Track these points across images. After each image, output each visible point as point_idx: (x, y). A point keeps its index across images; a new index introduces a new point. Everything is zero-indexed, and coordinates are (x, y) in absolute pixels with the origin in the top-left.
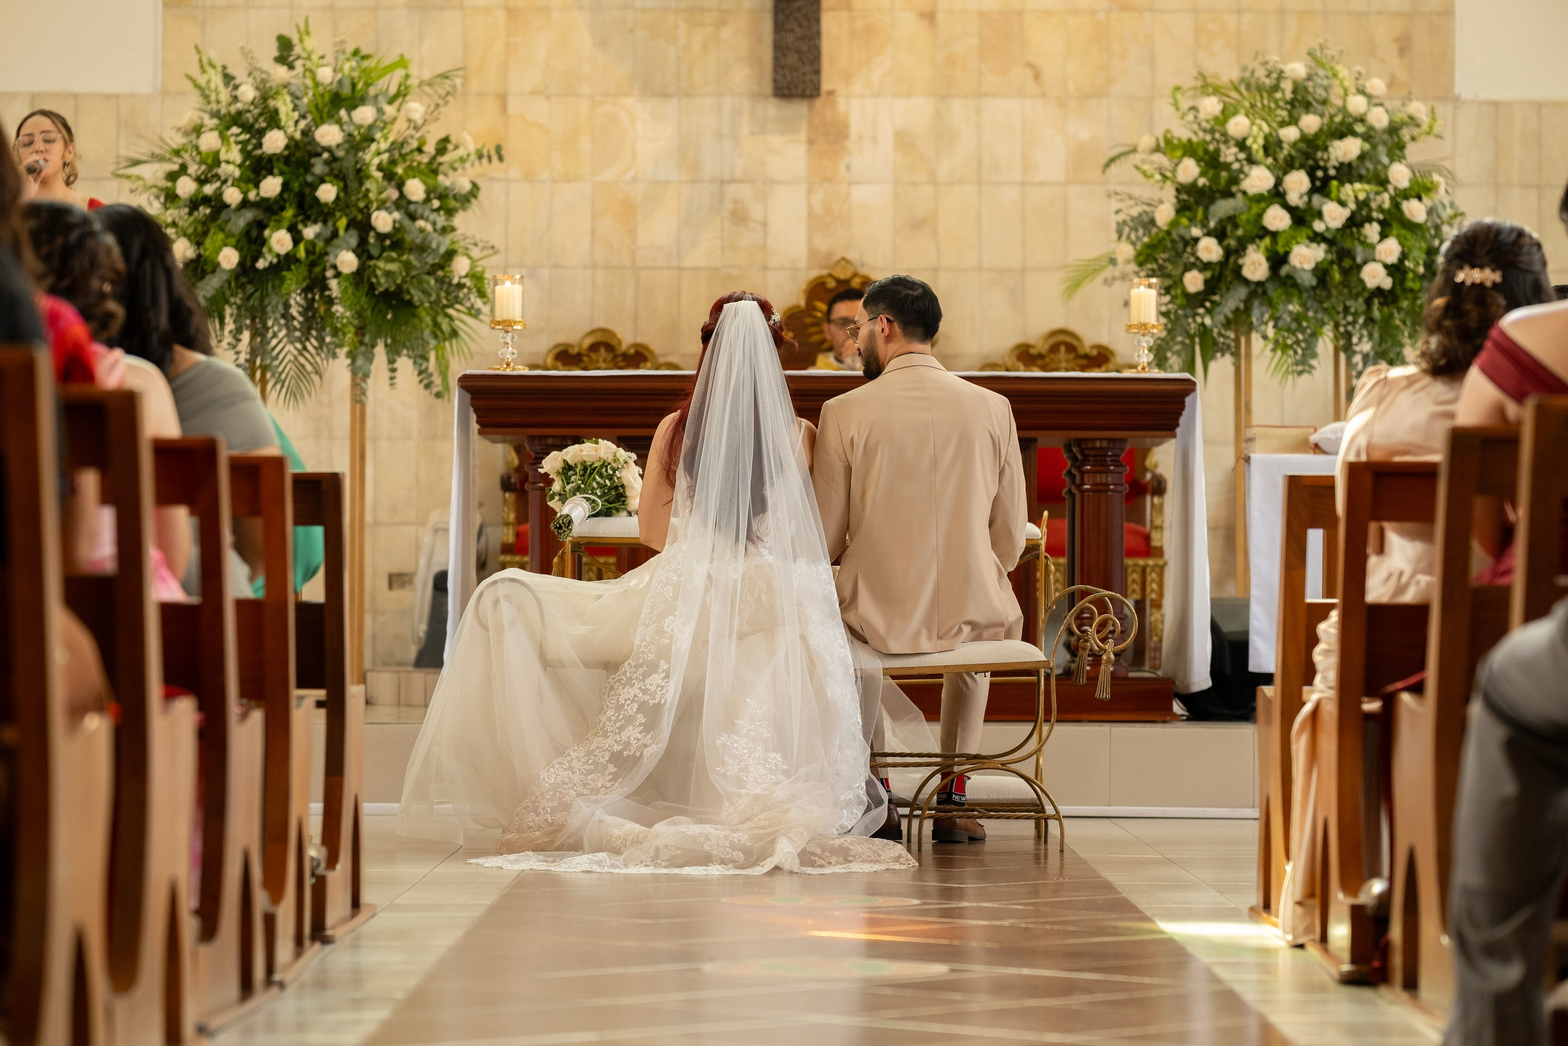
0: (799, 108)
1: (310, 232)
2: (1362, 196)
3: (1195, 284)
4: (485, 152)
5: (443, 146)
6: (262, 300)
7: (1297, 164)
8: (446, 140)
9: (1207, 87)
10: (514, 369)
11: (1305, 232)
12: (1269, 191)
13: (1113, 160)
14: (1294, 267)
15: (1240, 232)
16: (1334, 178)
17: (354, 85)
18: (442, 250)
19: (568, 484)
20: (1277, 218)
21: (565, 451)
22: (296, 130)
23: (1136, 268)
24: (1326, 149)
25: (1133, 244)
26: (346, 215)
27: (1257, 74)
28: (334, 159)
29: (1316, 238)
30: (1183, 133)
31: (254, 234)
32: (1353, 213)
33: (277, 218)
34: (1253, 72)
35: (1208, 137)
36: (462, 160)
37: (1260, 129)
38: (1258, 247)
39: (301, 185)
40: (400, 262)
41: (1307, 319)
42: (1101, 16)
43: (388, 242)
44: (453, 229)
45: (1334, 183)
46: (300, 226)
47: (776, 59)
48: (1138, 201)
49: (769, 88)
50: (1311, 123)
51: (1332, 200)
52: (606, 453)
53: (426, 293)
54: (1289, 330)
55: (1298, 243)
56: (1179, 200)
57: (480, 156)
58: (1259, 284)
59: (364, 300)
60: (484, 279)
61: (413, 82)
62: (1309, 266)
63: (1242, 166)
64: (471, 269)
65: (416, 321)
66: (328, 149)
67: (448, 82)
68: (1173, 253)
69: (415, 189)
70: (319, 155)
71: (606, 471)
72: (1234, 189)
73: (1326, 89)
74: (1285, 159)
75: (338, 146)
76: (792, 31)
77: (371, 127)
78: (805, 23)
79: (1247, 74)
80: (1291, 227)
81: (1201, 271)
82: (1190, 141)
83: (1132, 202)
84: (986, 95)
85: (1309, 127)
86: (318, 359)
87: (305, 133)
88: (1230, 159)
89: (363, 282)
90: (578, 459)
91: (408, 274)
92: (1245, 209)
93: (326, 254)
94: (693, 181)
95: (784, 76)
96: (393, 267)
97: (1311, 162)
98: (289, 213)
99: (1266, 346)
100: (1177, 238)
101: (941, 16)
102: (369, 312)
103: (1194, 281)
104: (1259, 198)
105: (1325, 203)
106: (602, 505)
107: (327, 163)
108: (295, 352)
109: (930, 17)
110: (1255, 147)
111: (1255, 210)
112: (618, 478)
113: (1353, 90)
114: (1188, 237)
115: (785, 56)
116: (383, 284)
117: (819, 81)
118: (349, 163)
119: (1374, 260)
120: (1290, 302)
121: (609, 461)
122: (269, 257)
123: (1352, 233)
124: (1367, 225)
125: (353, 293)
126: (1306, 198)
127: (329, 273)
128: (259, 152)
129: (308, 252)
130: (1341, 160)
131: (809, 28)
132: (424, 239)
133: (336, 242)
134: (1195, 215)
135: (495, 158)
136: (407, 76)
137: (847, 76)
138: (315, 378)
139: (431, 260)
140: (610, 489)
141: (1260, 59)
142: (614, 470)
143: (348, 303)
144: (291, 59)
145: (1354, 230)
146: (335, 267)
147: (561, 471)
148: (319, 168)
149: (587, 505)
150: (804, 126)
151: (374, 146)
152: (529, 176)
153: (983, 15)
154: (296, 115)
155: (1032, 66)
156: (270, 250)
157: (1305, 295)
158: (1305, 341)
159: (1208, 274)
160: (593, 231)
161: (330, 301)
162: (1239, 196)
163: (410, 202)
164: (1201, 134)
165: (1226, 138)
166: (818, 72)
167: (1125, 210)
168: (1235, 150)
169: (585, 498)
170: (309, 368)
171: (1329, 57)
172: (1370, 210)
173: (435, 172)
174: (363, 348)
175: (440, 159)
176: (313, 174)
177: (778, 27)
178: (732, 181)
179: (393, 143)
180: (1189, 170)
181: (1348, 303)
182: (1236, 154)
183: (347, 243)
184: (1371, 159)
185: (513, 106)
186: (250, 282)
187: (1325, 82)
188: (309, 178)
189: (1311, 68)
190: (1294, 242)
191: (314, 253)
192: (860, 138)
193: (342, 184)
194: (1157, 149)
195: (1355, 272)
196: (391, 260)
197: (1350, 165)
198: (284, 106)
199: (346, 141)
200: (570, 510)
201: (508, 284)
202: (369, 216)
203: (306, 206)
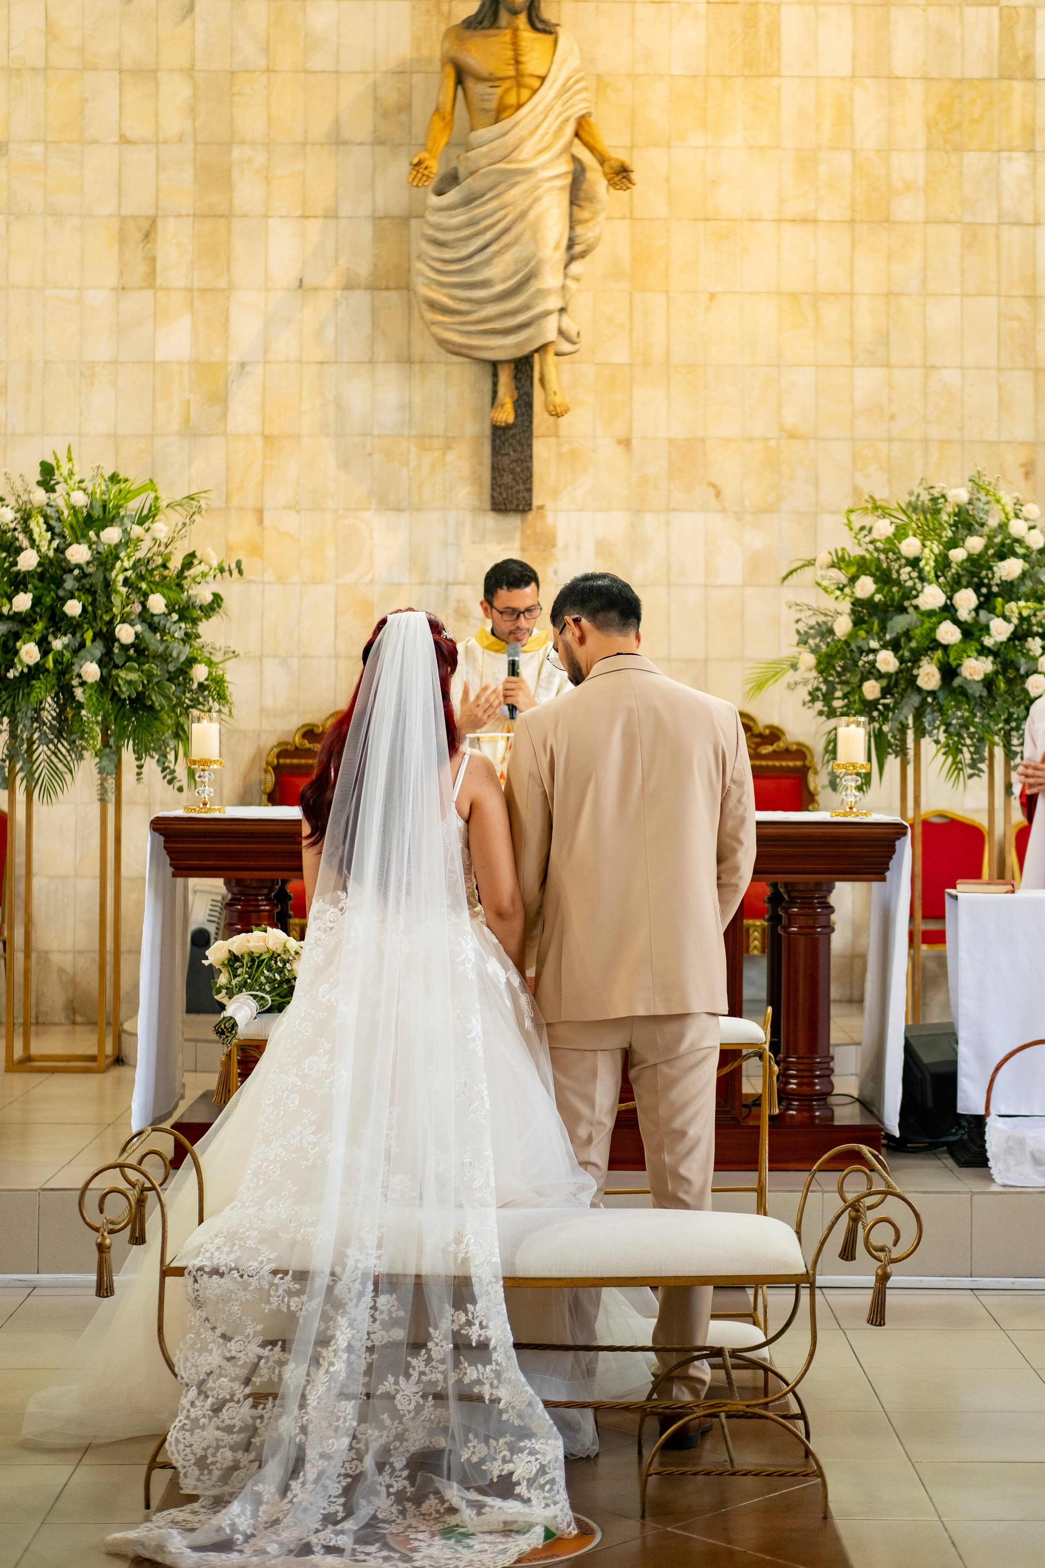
0: (513, 521)
1: (58, 644)
2: (1025, 613)
3: (873, 692)
4: (227, 568)
5: (189, 560)
6: (13, 706)
7: (964, 581)
8: (192, 555)
9: (878, 509)
10: (210, 809)
11: (975, 645)
12: (940, 608)
13: (791, 573)
14: (965, 678)
15: (913, 644)
16: (997, 595)
17: (104, 507)
18: (183, 658)
19: (235, 976)
20: (948, 633)
21: (230, 940)
22: (49, 549)
23: (814, 673)
24: (990, 568)
25: (813, 651)
26: (92, 628)
27: (921, 499)
28: (84, 575)
29: (984, 651)
30: (855, 551)
31: (11, 643)
32: (1016, 627)
33: (30, 630)
34: (918, 496)
35: (882, 557)
36: (204, 575)
37: (932, 551)
38: (932, 659)
39: (53, 599)
40: (142, 671)
41: (973, 724)
42: (773, 443)
43: (132, 652)
44: (198, 636)
45: (1000, 600)
46: (50, 638)
47: (493, 478)
48: (817, 611)
49: (487, 505)
50: (975, 544)
51: (998, 617)
52: (274, 944)
53: (167, 697)
54: (959, 735)
55: (969, 657)
56: (853, 612)
57: (222, 570)
58: (932, 693)
59: (109, 706)
60: (225, 681)
61: (163, 504)
62: (979, 677)
63: (915, 584)
64: (210, 674)
65: (158, 723)
66: (78, 566)
67: (194, 503)
68: (850, 662)
69: (157, 603)
70: (71, 571)
71: (276, 963)
72: (906, 603)
73: (987, 512)
74: (953, 578)
75: (88, 563)
76: (508, 454)
77: (117, 546)
78: (519, 448)
79: (913, 499)
80: (962, 641)
81: (876, 679)
82: (863, 558)
83: (811, 612)
84: (674, 510)
85: (973, 548)
86: (69, 759)
87: (56, 550)
88: (904, 577)
89: (108, 689)
90: (244, 950)
91: (149, 682)
92: (918, 623)
93: (72, 664)
94: (422, 584)
95: (501, 494)
96: (133, 676)
97: (976, 580)
98: (39, 627)
99: (938, 751)
100: (855, 649)
101: (635, 442)
102: (112, 717)
103: (871, 689)
104: (931, 613)
105: (992, 619)
106: (272, 1001)
107: (78, 579)
108: (49, 753)
109: (626, 443)
110: (927, 568)
111: (927, 625)
112: (289, 971)
113: (1012, 515)
114: (865, 648)
115: (501, 476)
116: (125, 692)
117: (531, 498)
118: (98, 579)
119: (1036, 672)
120: (959, 709)
121: (279, 952)
122: (20, 668)
123: (1015, 646)
124: (1030, 639)
125: (97, 699)
126: (973, 614)
127: (75, 682)
128: (15, 569)
129: (56, 662)
130: (1004, 578)
131: (522, 452)
132: (167, 647)
133: (82, 653)
134: (872, 629)
135: (235, 572)
136: (157, 498)
137: (555, 493)
138: (68, 777)
139: (172, 668)
140: (281, 983)
141: (925, 485)
142: (285, 962)
143: (92, 709)
144: (52, 482)
145: (1017, 643)
146: (79, 676)
147: (226, 962)
148: (70, 583)
149: (254, 1004)
150: (518, 536)
151: (118, 564)
152: (282, 580)
153: (671, 441)
154: (49, 534)
155: (714, 486)
156: (21, 661)
157: (972, 703)
158: (973, 745)
159: (884, 682)
160: (336, 626)
161: (80, 706)
162: (911, 610)
163: (153, 615)
164: (876, 554)
165: (899, 556)
166: (530, 490)
167: (804, 619)
168: (908, 569)
169: (251, 995)
170: (60, 766)
171: (986, 483)
172: (1030, 625)
173: (180, 586)
174: (107, 750)
175: (186, 574)
176: (64, 589)
177: (496, 451)
178: (455, 583)
179: (139, 560)
180: (866, 587)
181: (1011, 710)
182: (909, 574)
183: (92, 655)
184: (1031, 578)
185: (269, 518)
186: (6, 689)
187: (986, 507)
188: (61, 593)
189: (972, 494)
190: (965, 655)
191: (61, 663)
192: (566, 547)
193: (90, 599)
194: (833, 566)
195: (1019, 682)
196: (131, 670)
197: (1012, 583)
198: (38, 526)
199: (94, 559)
200: (235, 1010)
201: (205, 722)
202: (114, 628)
203: (57, 620)
